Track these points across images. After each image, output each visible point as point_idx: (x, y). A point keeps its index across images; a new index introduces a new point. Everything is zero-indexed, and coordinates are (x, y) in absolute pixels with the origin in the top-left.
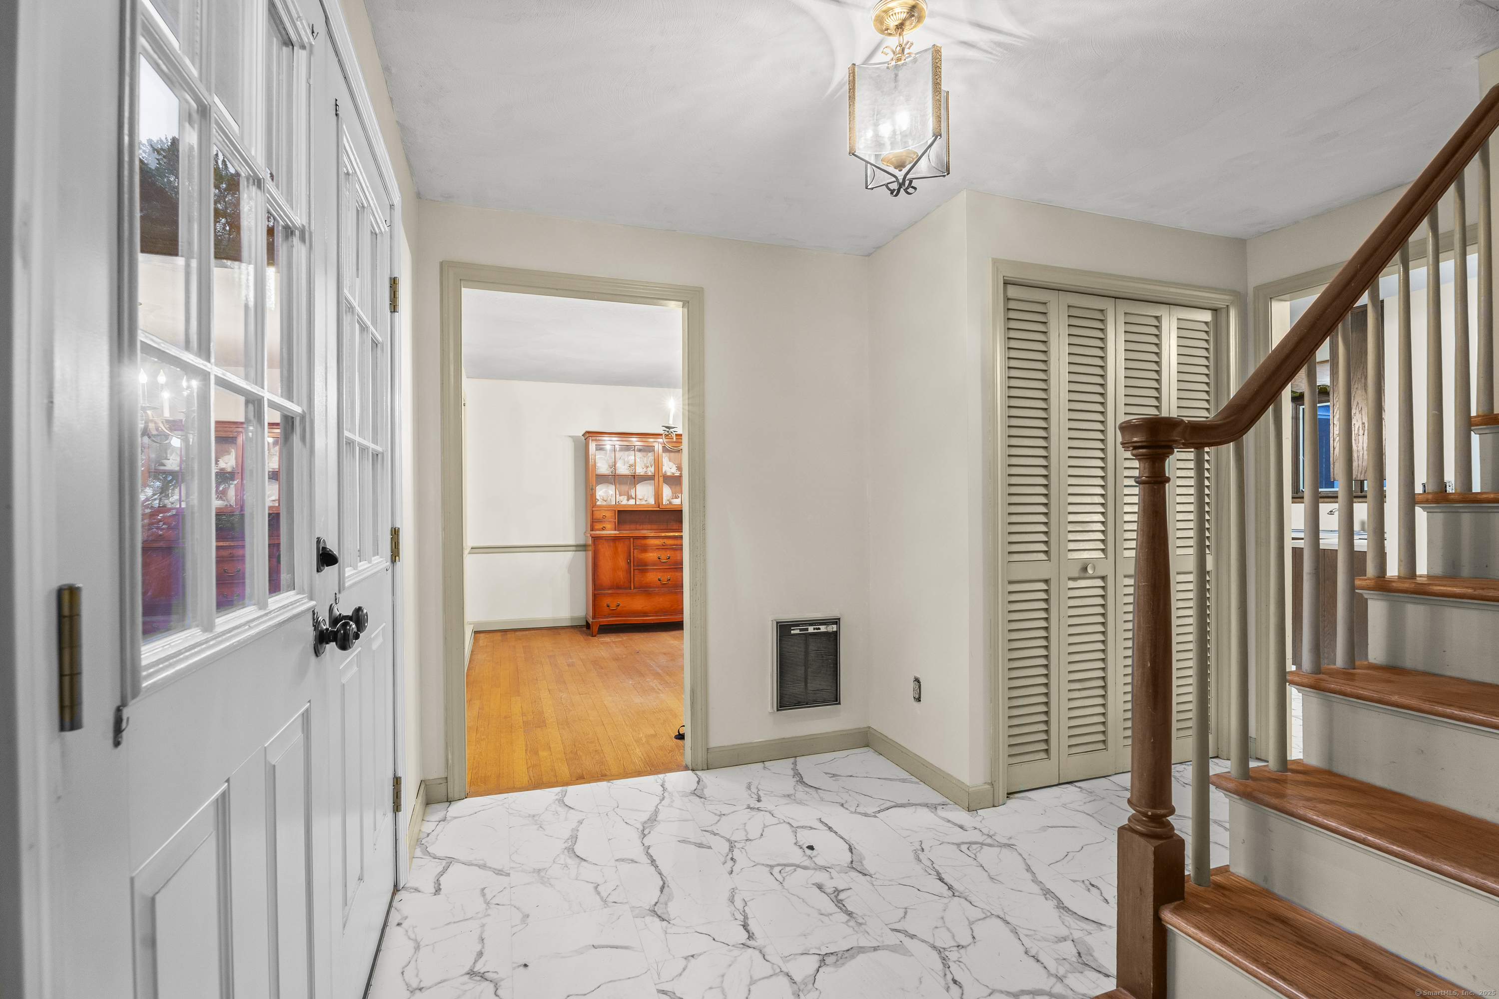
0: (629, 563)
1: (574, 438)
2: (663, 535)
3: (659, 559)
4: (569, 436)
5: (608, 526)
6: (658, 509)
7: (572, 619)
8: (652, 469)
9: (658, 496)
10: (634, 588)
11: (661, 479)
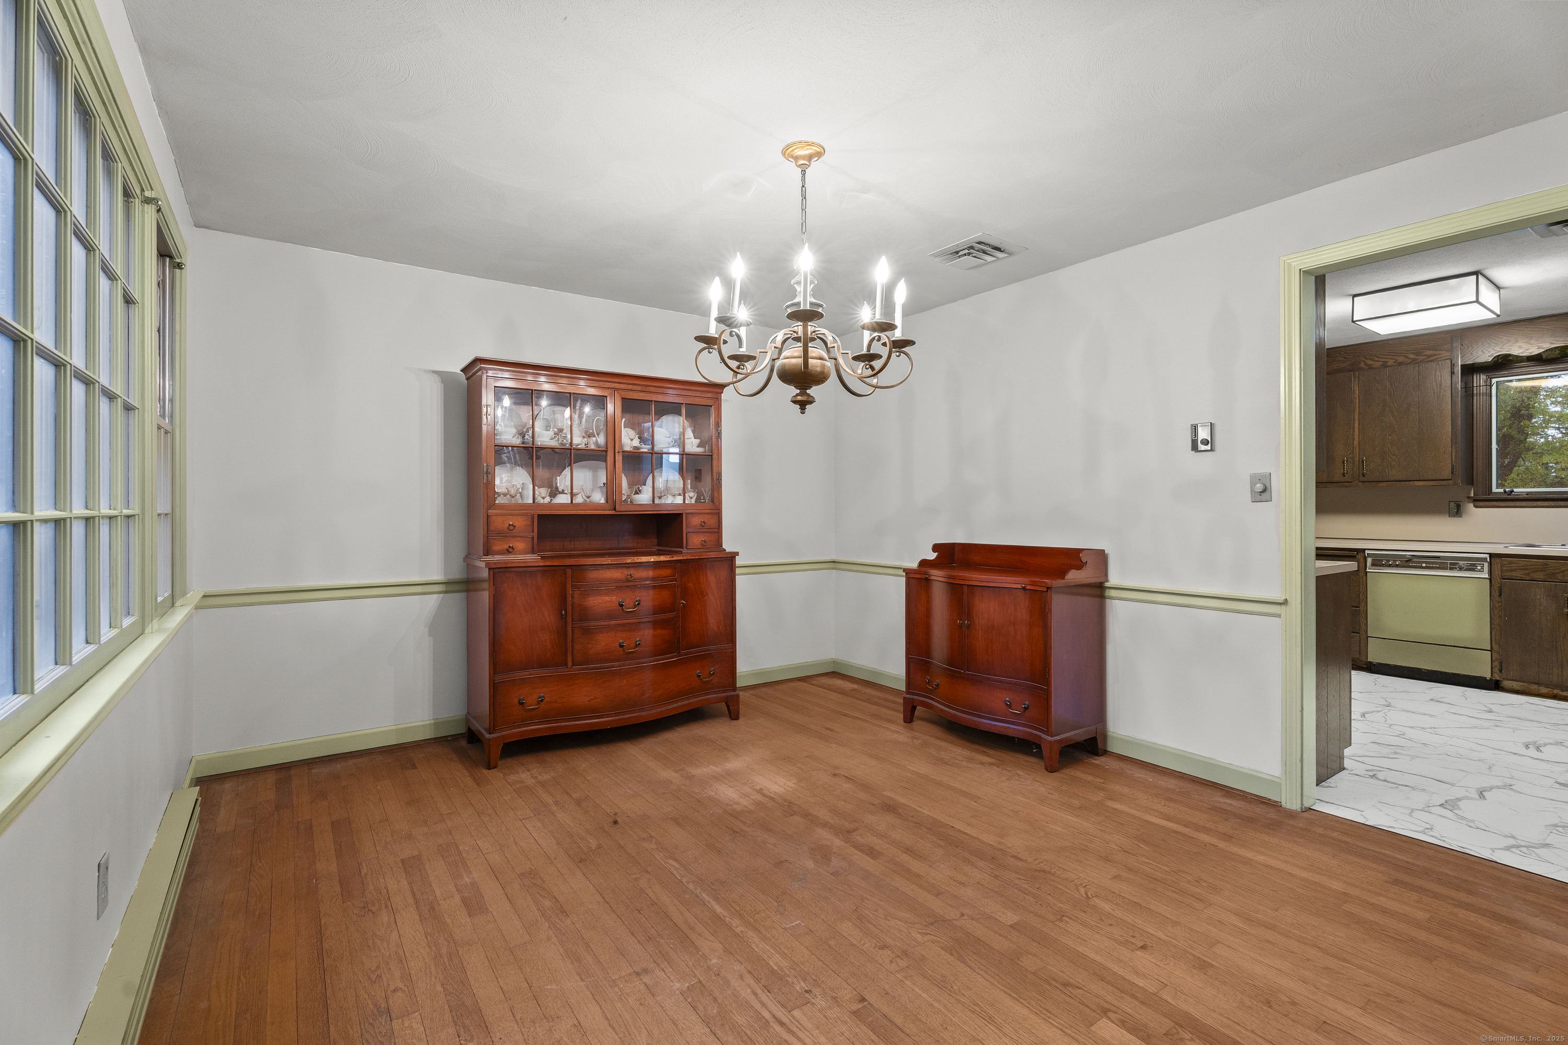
0: (563, 618)
1: (445, 377)
2: (629, 561)
3: (622, 606)
4: (434, 372)
5: (520, 545)
6: (613, 512)
7: (437, 725)
8: (601, 440)
9: (611, 488)
10: (574, 664)
11: (619, 458)
